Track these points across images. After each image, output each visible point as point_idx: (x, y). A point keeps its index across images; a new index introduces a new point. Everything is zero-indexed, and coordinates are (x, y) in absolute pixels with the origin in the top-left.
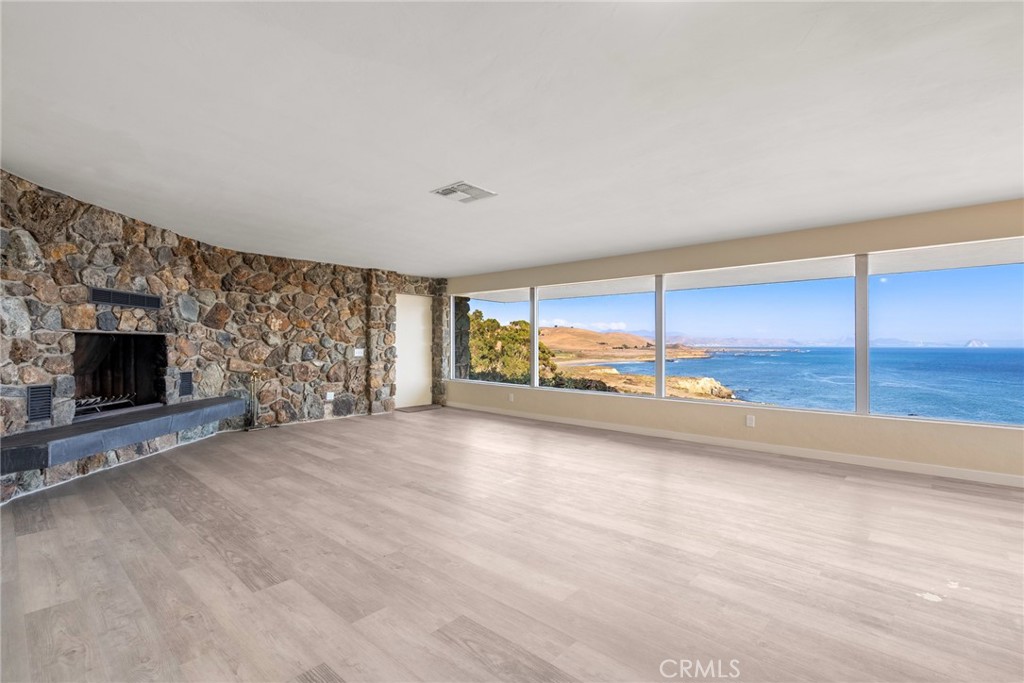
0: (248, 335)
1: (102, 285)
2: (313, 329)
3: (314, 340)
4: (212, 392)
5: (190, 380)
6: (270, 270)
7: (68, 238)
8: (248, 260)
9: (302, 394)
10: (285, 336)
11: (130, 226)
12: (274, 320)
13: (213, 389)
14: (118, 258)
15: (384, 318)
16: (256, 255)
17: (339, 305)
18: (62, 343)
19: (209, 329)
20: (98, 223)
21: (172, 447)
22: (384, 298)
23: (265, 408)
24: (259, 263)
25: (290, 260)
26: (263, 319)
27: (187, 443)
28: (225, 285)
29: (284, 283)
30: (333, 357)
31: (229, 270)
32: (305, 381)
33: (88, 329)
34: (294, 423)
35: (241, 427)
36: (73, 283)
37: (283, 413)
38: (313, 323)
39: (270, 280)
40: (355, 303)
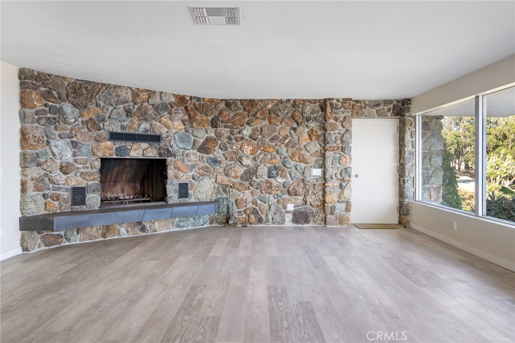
0: (229, 158)
1: (118, 130)
2: (277, 153)
3: (278, 161)
4: (203, 197)
5: (187, 189)
6: (244, 110)
7: (97, 105)
8: (228, 104)
9: (267, 204)
10: (254, 159)
11: (136, 93)
12: (246, 147)
13: (204, 196)
14: (128, 113)
15: (339, 142)
16: (234, 100)
17: (298, 132)
18: (92, 164)
19: (202, 154)
20: (114, 94)
21: (169, 231)
22: (339, 124)
23: (240, 212)
24: (236, 106)
25: (258, 100)
26: (239, 146)
27: (181, 229)
28: (214, 124)
29: (254, 118)
30: (293, 175)
31: (216, 113)
32: (270, 193)
33: (108, 156)
34: (262, 225)
35: (224, 223)
36: (99, 130)
37: (252, 216)
38: (277, 148)
39: (244, 118)
40: (312, 130)
